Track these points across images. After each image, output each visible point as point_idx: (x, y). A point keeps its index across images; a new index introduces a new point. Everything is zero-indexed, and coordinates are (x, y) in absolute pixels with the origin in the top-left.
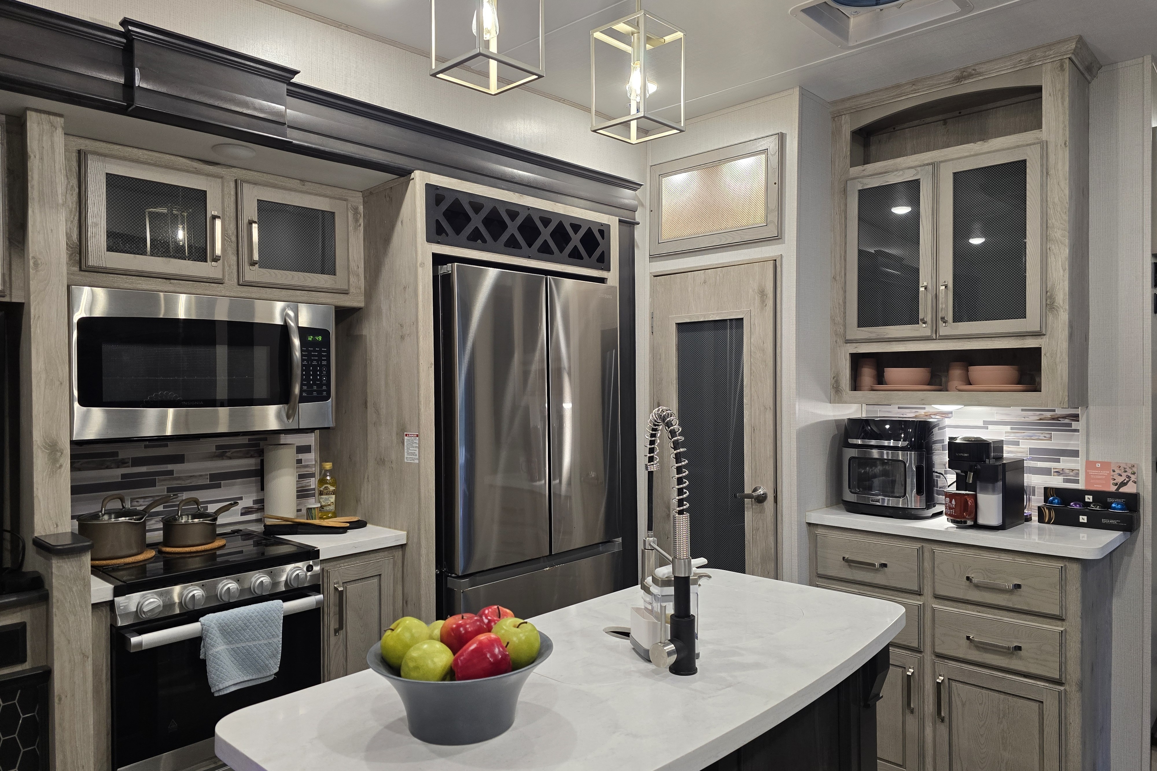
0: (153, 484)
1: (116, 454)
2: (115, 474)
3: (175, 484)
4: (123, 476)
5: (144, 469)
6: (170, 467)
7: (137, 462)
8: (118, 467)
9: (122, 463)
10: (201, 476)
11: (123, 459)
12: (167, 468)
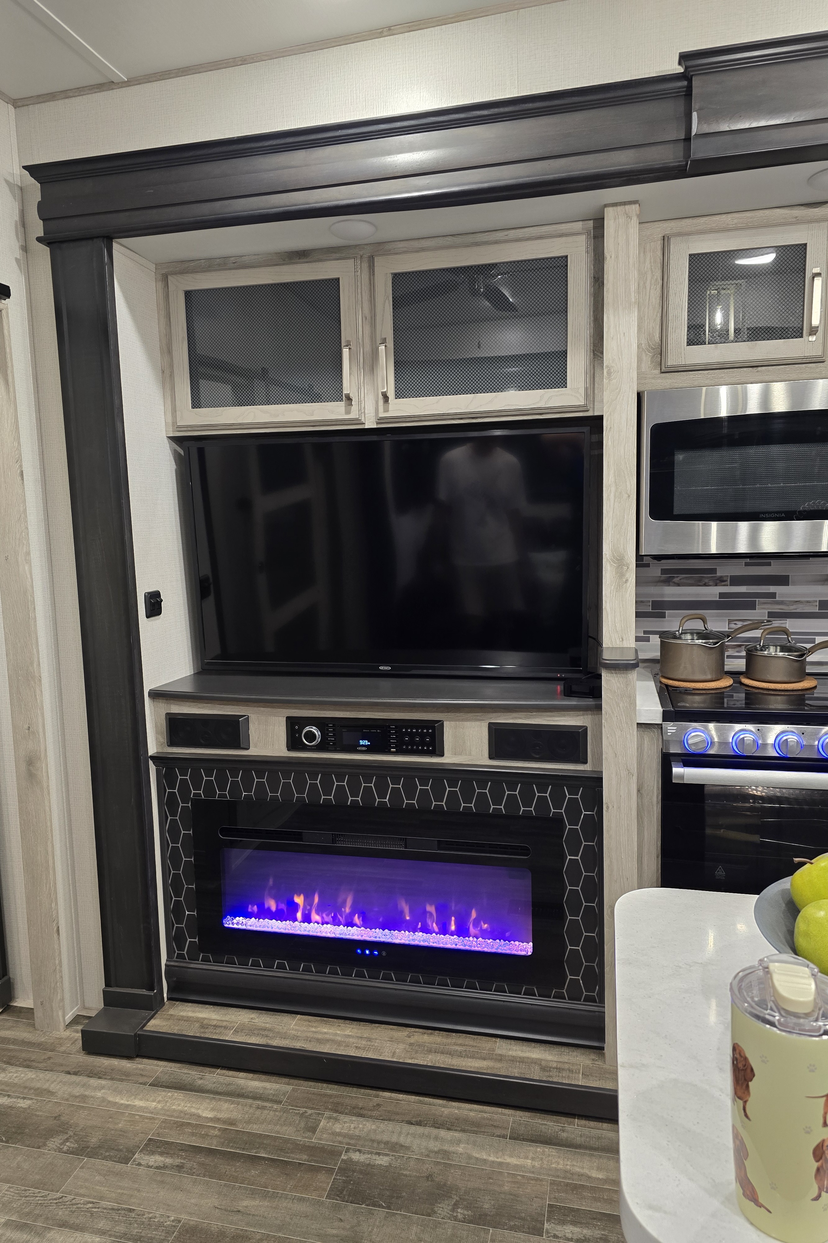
0: (752, 606)
1: (714, 571)
2: (712, 592)
3: (776, 609)
4: (721, 595)
5: (743, 589)
6: (772, 589)
7: (736, 581)
8: (716, 585)
9: (720, 581)
10: (808, 602)
11: (721, 577)
12: (769, 589)
